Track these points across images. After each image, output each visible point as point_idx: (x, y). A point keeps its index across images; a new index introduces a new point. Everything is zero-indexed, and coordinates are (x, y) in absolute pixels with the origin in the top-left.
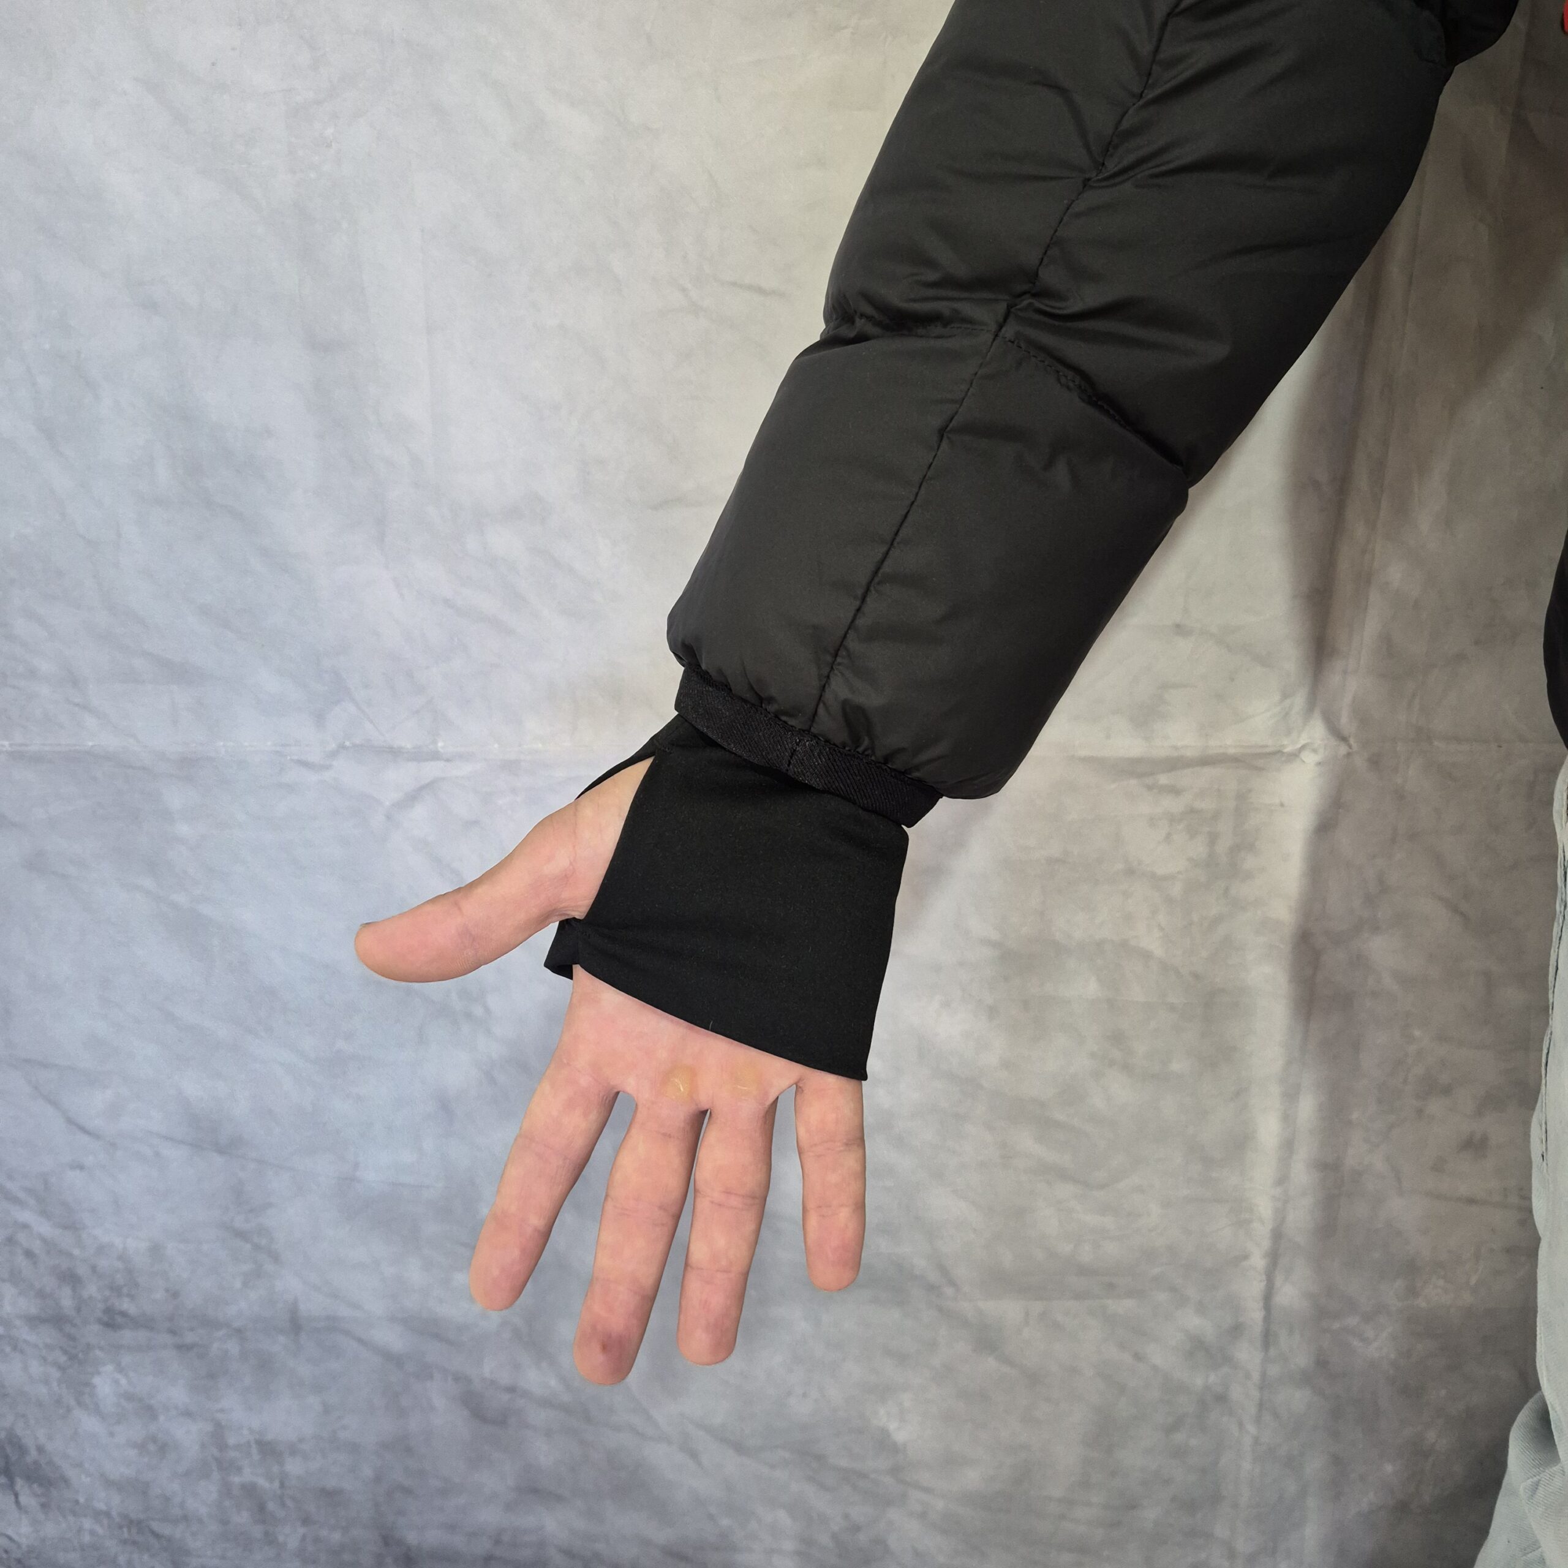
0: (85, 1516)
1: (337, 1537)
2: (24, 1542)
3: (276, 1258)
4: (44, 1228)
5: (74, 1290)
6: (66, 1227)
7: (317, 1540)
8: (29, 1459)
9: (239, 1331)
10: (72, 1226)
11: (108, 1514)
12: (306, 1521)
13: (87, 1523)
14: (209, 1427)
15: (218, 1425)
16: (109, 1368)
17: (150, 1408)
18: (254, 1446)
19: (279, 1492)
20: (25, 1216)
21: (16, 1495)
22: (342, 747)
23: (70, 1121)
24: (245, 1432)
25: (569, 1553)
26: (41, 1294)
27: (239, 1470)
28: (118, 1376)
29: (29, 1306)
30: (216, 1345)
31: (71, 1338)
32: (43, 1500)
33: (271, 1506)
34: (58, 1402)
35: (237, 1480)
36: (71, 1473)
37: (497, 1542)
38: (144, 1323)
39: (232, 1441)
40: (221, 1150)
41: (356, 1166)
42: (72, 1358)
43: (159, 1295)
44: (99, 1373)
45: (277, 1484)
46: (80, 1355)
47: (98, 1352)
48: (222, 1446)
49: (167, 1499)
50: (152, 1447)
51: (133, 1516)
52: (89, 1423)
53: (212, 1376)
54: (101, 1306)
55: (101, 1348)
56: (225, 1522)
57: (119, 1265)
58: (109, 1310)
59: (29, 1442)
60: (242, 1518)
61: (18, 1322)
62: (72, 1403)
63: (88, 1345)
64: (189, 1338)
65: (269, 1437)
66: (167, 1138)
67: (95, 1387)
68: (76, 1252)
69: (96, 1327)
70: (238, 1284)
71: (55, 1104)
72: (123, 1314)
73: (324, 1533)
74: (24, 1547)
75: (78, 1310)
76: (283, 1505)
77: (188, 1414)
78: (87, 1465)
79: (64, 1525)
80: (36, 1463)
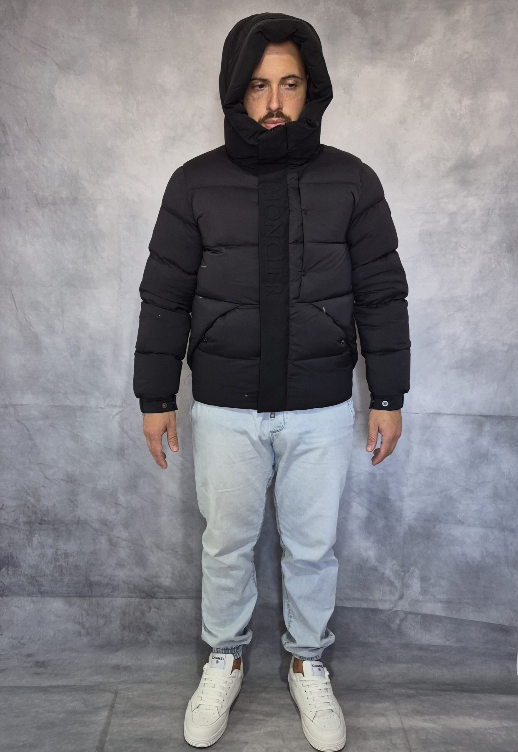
0: (22, 576)
1: (76, 579)
2: (6, 584)
3: (77, 506)
4: (33, 501)
5: (35, 515)
6: (37, 501)
7: (72, 580)
8: (14, 560)
9: (67, 524)
10: (38, 500)
11: (27, 575)
12: (71, 574)
13: (22, 578)
14: (55, 550)
15: (57, 550)
16: (38, 535)
17: (43, 545)
18: (63, 553)
19: (66, 567)
20: (30, 498)
21: (8, 571)
22: (107, 405)
23: (45, 476)
24: (62, 550)
25: (124, 582)
26: (29, 517)
27: (59, 561)
28: (39, 537)
29: (25, 519)
30: (61, 528)
31: (31, 527)
32: (14, 572)
33: (64, 570)
34: (24, 545)
35: (58, 564)
36: (22, 564)
37: (110, 579)
38: (48, 523)
39: (59, 554)
40: (72, 482)
41: (97, 484)
42: (30, 533)
43: (53, 516)
44: (35, 537)
45: (66, 564)
46: (32, 532)
47: (36, 531)
48: (57, 555)
49: (41, 570)
50: (42, 556)
51: (33, 576)
52: (29, 550)
53: (58, 536)
54: (40, 519)
55: (37, 530)
56: (52, 576)
57: (46, 509)
58: (42, 520)
59: (15, 556)
60: (57, 575)
61: (21, 524)
62: (27, 545)
63: (35, 529)
64: (56, 526)
65: (67, 552)
66: (63, 480)
67: (33, 540)
68: (38, 506)
69: (38, 524)
70: (69, 513)
71: (42, 472)
72: (44, 520)
73: (74, 578)
74: (6, 586)
75: (35, 520)
76: (67, 570)
77: (51, 547)
78: (26, 562)
79: (16, 579)
80: (15, 562)
